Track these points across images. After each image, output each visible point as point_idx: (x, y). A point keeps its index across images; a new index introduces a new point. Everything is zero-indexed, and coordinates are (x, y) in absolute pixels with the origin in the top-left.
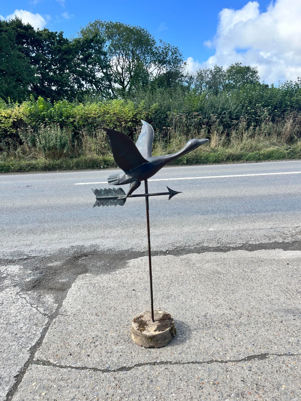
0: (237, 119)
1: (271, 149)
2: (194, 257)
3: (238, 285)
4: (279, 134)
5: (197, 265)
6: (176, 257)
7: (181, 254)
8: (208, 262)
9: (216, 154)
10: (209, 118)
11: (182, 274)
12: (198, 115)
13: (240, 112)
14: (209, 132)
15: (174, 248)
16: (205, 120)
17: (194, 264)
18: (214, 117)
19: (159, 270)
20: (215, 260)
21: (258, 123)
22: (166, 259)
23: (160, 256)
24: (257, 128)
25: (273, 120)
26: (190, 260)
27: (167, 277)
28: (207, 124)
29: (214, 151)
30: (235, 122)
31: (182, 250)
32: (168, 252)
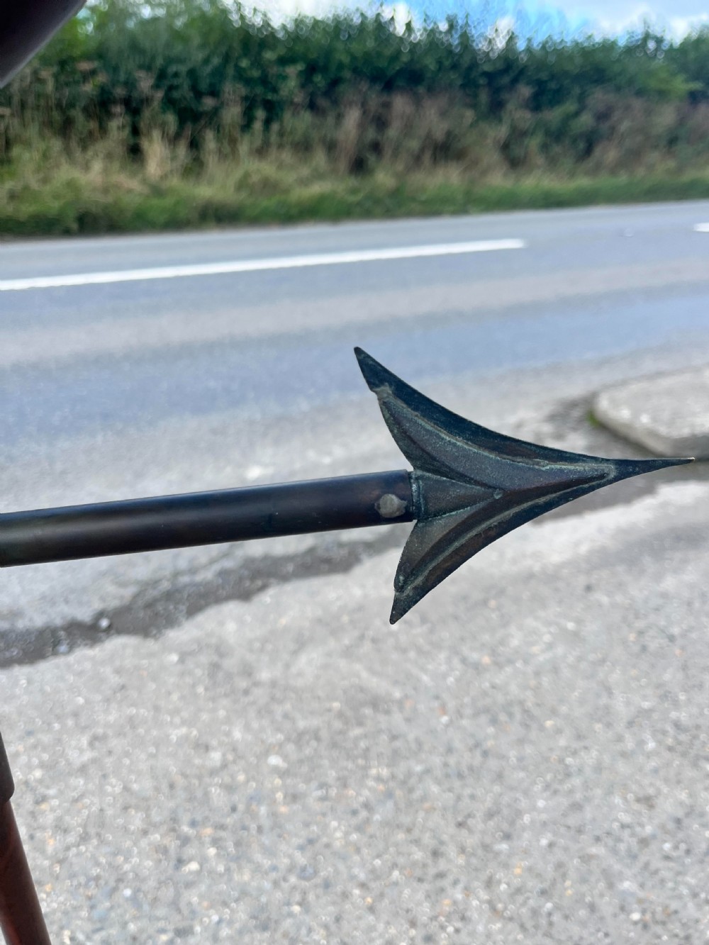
0: (214, 93)
1: (317, 189)
2: (231, 627)
3: (493, 763)
4: (331, 147)
5: (264, 675)
6: (151, 645)
7: (171, 622)
8: (301, 643)
9: (168, 202)
10: (130, 84)
11: (216, 757)
12: (93, 73)
13: (219, 73)
14: (135, 131)
15: (128, 592)
16: (120, 92)
17: (248, 671)
18: (145, 83)
19: (88, 755)
20: (329, 625)
21: (273, 110)
22: (107, 671)
23: (71, 648)
24: (275, 127)
25: (312, 106)
26: (221, 650)
27: (144, 804)
28: (127, 102)
29: (157, 191)
30: (209, 102)
31: (169, 596)
32: (104, 623)
